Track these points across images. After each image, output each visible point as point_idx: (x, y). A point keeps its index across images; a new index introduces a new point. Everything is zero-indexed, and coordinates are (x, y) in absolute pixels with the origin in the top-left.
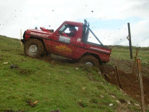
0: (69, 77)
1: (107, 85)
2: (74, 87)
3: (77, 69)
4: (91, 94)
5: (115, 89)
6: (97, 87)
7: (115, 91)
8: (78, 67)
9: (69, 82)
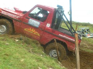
0: (8, 49)
1: (46, 58)
2: (12, 59)
3: (17, 40)
4: (29, 66)
5: (53, 61)
6: (36, 59)
7: (53, 64)
8: (18, 39)
9: (8, 54)
